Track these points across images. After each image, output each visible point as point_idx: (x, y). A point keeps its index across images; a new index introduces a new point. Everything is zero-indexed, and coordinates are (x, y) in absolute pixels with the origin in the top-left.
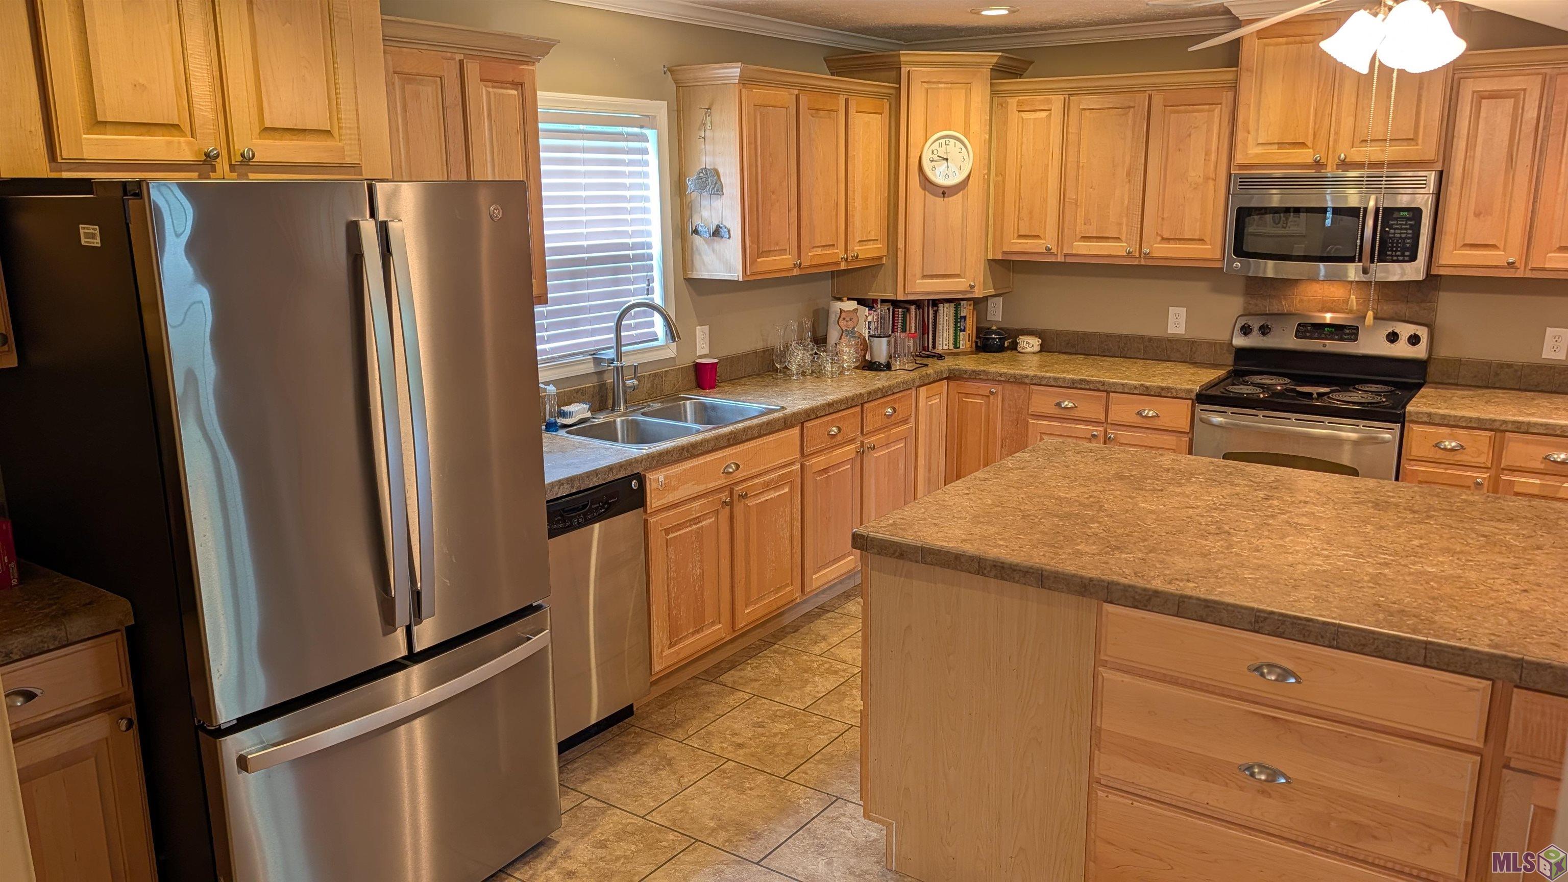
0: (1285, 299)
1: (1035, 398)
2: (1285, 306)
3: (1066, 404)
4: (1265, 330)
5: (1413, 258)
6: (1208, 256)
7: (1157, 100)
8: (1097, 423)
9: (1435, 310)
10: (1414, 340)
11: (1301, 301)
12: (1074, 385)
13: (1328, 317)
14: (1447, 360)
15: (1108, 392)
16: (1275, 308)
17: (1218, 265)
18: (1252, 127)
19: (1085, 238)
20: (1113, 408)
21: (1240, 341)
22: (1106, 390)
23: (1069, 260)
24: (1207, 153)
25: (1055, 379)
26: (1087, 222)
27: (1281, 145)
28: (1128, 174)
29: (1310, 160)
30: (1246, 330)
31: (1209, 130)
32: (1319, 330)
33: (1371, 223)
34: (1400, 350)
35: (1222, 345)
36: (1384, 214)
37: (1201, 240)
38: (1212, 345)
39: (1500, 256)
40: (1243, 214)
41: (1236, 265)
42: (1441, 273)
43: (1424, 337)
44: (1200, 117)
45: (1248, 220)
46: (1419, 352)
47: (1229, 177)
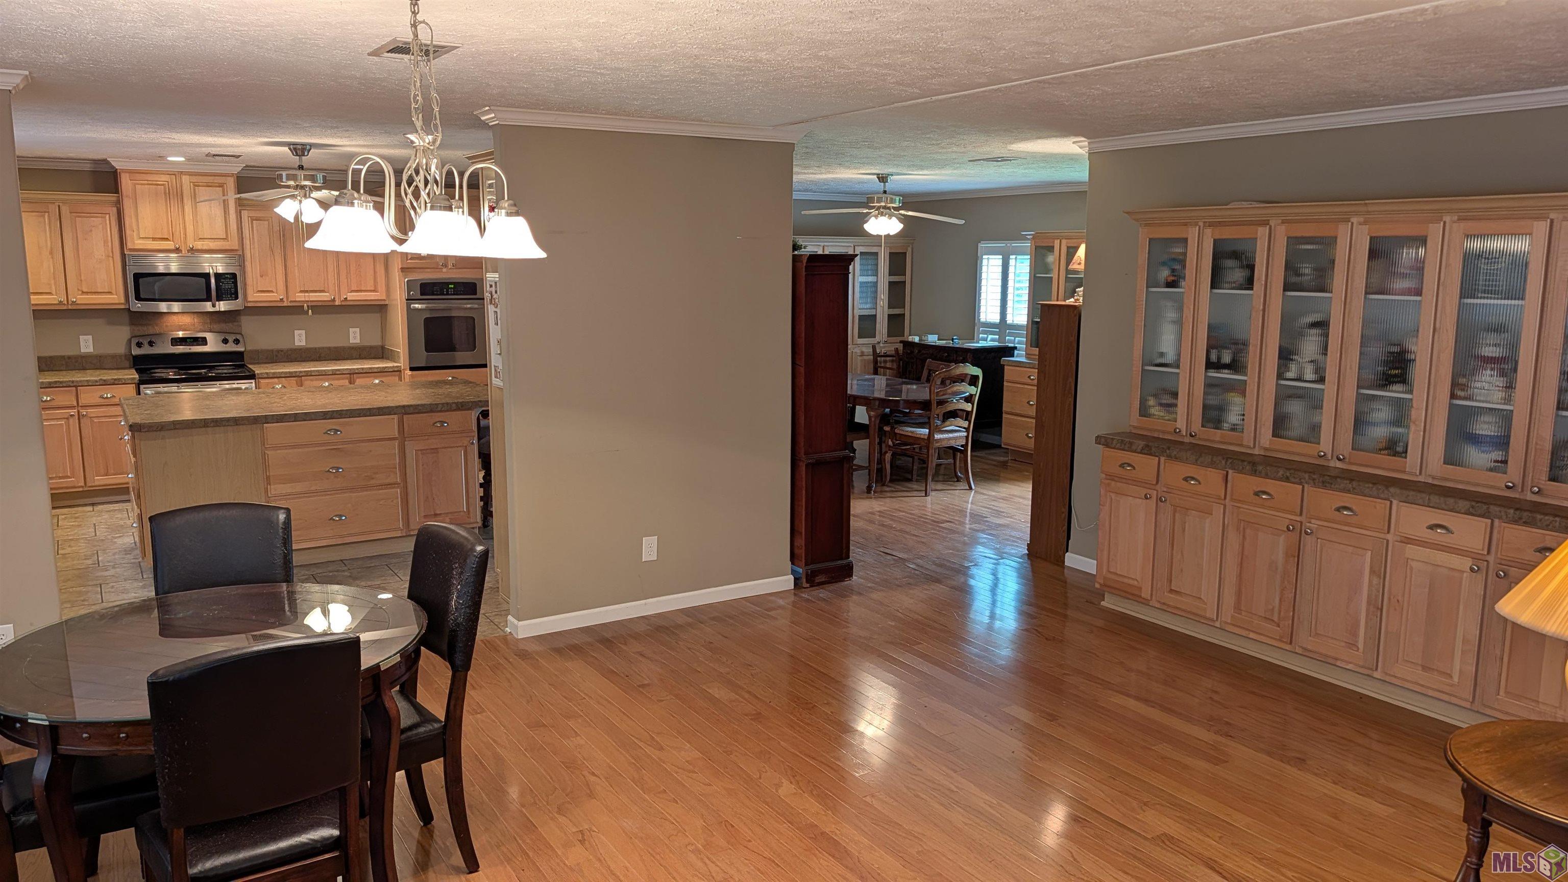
0: (157, 326)
2: (157, 330)
4: (151, 344)
5: (236, 298)
6: (115, 301)
7: (64, 209)
8: (73, 408)
9: (241, 327)
10: (236, 341)
11: (167, 326)
12: (50, 386)
13: (181, 334)
14: (252, 351)
15: (76, 387)
16: (151, 331)
17: (123, 307)
18: (135, 227)
20: (82, 396)
21: (136, 351)
22: (74, 385)
24: (105, 242)
27: (154, 239)
28: (52, 253)
29: (173, 248)
30: (139, 345)
31: (104, 229)
32: (182, 341)
33: (213, 281)
34: (231, 347)
35: (120, 356)
36: (218, 276)
37: (110, 293)
38: (114, 357)
39: (275, 296)
40: (137, 277)
41: (139, 306)
42: (249, 305)
43: (241, 340)
44: (97, 221)
45: (141, 280)
46: (240, 348)
47: (123, 256)
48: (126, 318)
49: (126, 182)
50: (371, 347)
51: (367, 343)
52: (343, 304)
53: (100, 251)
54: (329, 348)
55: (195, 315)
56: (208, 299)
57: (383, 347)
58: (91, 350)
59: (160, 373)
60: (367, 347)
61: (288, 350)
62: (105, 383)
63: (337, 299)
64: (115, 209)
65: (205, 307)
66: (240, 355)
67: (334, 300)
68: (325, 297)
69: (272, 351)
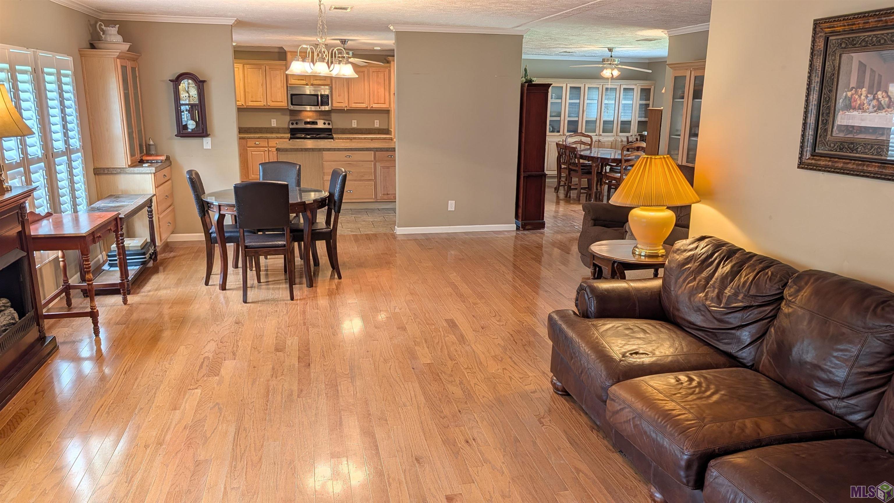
0: (299, 116)
1: (248, 142)
2: (299, 118)
3: (257, 143)
4: (297, 123)
5: (328, 105)
6: (284, 105)
7: (267, 67)
8: (266, 147)
9: (331, 118)
10: (329, 124)
11: (303, 116)
12: (259, 138)
13: (308, 120)
14: (335, 129)
15: (268, 139)
16: (297, 119)
17: (286, 108)
19: (252, 101)
20: (270, 143)
21: (291, 126)
22: (268, 138)
23: (248, 107)
24: (281, 81)
25: (254, 137)
26: (252, 97)
27: (299, 80)
28: (262, 85)
29: (305, 83)
30: (292, 124)
31: (281, 76)
32: (308, 123)
33: (320, 98)
34: (326, 126)
35: (286, 128)
36: (322, 96)
37: (282, 102)
38: (283, 128)
39: (344, 105)
40: (292, 95)
41: (292, 107)
42: (334, 108)
43: (331, 124)
44: (278, 72)
45: (293, 97)
46: (330, 127)
47: (287, 86)
48: (288, 113)
49: (289, 56)
50: (384, 129)
51: (382, 127)
52: (371, 109)
53: (279, 85)
54: (366, 129)
55: (314, 112)
56: (318, 105)
57: (388, 129)
58: (275, 125)
59: (299, 135)
60: (382, 129)
61: (349, 129)
62: (278, 138)
63: (368, 107)
64: (285, 67)
65: (317, 108)
66: (330, 130)
67: (367, 107)
68: (364, 106)
69: (343, 129)
